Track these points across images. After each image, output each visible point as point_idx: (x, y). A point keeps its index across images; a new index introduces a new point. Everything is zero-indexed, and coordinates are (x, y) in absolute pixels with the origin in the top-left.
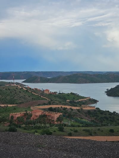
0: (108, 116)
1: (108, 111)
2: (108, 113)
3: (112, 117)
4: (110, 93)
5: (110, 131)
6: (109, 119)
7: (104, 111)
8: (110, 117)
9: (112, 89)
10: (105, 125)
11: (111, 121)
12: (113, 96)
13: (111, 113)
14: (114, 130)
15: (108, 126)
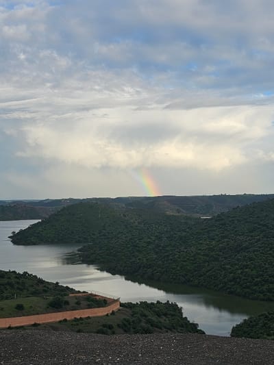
0: (13, 280)
1: (14, 272)
2: (14, 276)
3: (21, 281)
4: (17, 239)
5: (16, 308)
6: (16, 286)
7: (6, 273)
8: (18, 283)
9: (21, 231)
10: (7, 298)
11: (18, 288)
12: (24, 245)
13: (19, 274)
14: (25, 306)
15: (13, 298)
